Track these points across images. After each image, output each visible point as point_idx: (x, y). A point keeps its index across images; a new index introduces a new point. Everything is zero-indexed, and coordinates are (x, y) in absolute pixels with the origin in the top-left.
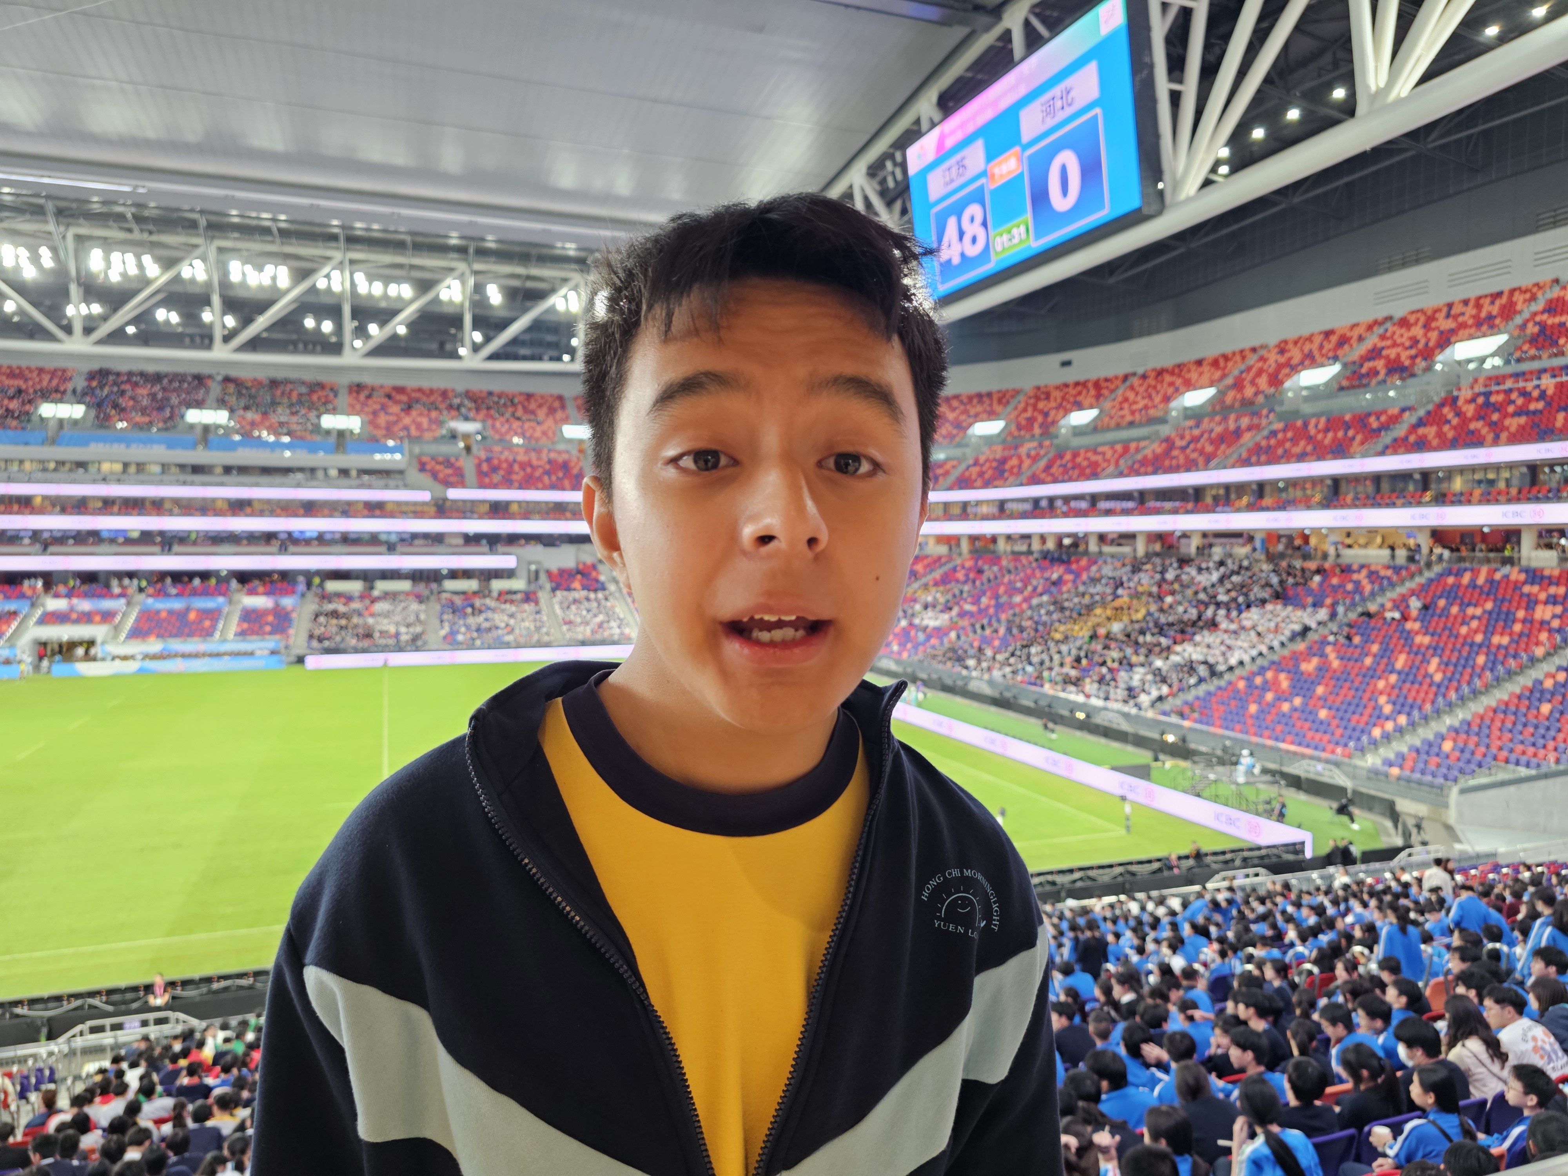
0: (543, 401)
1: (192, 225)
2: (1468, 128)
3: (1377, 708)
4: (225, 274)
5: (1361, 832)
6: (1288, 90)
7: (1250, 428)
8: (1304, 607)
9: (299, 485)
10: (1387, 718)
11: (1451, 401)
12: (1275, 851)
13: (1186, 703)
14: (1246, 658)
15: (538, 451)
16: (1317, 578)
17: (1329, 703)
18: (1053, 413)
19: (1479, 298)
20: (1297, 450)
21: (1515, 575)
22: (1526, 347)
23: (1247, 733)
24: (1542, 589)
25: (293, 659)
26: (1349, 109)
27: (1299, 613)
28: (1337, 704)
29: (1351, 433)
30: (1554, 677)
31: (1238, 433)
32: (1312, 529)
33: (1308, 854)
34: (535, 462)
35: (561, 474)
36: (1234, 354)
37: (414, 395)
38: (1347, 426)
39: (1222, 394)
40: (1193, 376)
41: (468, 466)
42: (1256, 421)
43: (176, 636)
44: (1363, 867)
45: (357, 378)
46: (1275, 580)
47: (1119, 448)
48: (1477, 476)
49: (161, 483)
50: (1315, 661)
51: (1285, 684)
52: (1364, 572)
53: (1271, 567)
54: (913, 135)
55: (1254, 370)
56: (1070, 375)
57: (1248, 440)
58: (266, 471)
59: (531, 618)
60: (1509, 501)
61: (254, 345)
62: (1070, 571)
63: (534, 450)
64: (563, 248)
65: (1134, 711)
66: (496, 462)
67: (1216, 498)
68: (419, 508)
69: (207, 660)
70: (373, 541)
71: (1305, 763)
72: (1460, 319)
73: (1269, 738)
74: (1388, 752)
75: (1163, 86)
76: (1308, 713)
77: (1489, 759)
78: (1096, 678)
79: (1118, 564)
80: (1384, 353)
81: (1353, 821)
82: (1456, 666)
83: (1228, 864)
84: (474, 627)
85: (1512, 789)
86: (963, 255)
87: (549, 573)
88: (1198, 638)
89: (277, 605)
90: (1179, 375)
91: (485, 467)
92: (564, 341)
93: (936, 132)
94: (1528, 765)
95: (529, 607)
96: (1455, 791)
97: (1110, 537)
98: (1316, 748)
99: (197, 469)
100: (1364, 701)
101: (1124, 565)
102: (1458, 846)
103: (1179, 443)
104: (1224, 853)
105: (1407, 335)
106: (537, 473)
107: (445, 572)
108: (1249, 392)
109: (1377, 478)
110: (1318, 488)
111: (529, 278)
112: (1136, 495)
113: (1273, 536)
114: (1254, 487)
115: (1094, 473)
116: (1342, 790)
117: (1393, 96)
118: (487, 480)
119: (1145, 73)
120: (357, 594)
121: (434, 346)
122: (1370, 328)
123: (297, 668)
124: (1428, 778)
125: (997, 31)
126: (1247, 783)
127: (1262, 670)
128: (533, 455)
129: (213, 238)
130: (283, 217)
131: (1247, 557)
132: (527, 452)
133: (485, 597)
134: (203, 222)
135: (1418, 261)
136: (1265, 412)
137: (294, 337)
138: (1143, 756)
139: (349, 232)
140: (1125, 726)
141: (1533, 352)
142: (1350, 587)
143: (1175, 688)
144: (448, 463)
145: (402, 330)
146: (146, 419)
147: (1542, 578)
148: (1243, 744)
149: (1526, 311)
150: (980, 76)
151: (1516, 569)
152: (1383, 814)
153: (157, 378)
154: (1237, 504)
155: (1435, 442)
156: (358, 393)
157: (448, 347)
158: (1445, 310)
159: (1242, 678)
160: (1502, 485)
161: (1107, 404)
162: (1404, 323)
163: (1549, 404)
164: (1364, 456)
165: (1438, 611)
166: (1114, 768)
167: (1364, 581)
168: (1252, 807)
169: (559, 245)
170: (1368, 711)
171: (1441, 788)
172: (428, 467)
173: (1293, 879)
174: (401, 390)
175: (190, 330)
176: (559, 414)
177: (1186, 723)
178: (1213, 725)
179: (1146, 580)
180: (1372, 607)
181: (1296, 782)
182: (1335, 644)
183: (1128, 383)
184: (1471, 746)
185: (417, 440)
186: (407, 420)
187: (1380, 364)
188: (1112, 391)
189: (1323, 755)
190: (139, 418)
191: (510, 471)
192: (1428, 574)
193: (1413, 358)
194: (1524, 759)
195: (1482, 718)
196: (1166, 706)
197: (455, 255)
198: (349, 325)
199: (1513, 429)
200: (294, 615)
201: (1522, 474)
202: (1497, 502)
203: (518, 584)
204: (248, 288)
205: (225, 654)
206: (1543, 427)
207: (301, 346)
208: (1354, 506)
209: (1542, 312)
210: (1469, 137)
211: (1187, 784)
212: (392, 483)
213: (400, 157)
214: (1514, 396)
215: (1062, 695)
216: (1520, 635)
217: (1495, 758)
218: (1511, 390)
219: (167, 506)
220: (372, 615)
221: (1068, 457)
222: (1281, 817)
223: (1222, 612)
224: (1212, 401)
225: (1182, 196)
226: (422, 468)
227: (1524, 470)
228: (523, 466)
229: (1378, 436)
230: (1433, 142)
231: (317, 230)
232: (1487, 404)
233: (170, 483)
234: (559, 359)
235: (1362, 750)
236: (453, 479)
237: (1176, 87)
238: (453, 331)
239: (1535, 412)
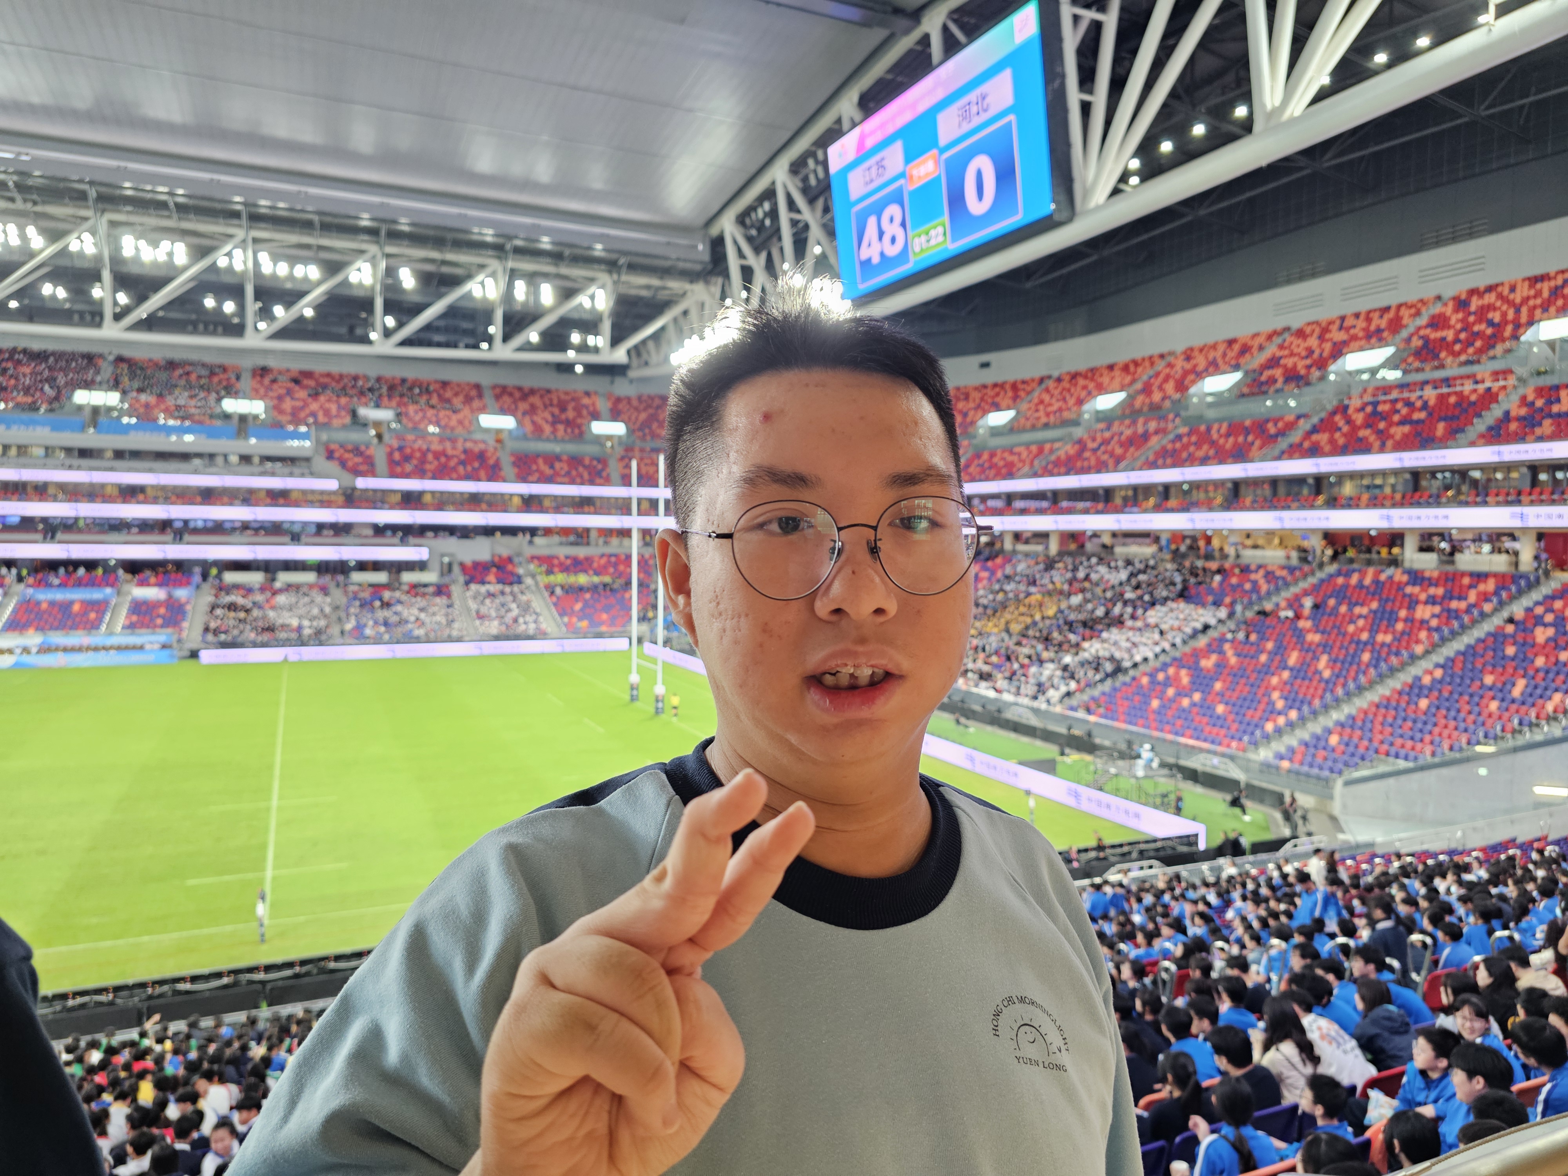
0: (459, 390)
1: (82, 196)
2: (1360, 149)
3: (1271, 703)
4: (118, 248)
5: (1251, 823)
6: (1194, 106)
7: (1157, 432)
8: (1204, 605)
9: (196, 472)
10: (1279, 713)
11: (1342, 409)
12: (1170, 843)
13: (1093, 698)
14: (1150, 655)
15: (453, 441)
16: (1218, 578)
17: (1226, 698)
18: (971, 413)
19: (1369, 312)
20: (1200, 454)
21: (1399, 576)
22: (1410, 359)
23: (1149, 727)
24: (1424, 590)
25: (188, 653)
26: (1247, 127)
27: (1201, 611)
28: (1233, 700)
29: (1250, 438)
30: (1431, 673)
31: (1146, 437)
32: (1214, 530)
33: (1202, 846)
34: (450, 452)
35: (476, 465)
36: (1143, 360)
37: (322, 380)
38: (1247, 431)
39: (1131, 398)
40: (1105, 380)
41: (380, 456)
42: (1162, 425)
43: (57, 629)
44: (1251, 858)
45: (261, 362)
46: (1178, 579)
47: (1034, 448)
48: (1366, 482)
49: (44, 466)
50: (1214, 658)
51: (1185, 680)
52: (1261, 572)
53: (1175, 566)
54: (834, 134)
55: (1162, 376)
56: (989, 377)
57: (1155, 442)
58: (162, 455)
59: (443, 611)
60: (1394, 505)
61: (150, 324)
62: (985, 569)
63: (450, 440)
64: (480, 234)
65: (1044, 706)
66: (408, 451)
67: (1125, 499)
68: (325, 498)
69: (91, 654)
70: (275, 530)
71: (1202, 757)
72: (1352, 331)
73: (1170, 732)
74: (1279, 746)
75: (1074, 96)
76: (1206, 707)
77: (1371, 752)
78: (1007, 674)
79: (1031, 562)
80: (1282, 362)
81: (1244, 812)
82: (1343, 663)
83: (1125, 857)
84: (381, 620)
85: (1391, 781)
86: (882, 254)
87: (462, 566)
88: (1105, 635)
89: (170, 596)
90: (1092, 379)
91: (397, 456)
92: (481, 329)
93: (857, 131)
94: (1406, 758)
95: (441, 601)
96: (1339, 783)
97: (1025, 536)
98: (1213, 742)
99: (85, 453)
100: (1259, 696)
101: (1037, 563)
102: (1341, 836)
103: (1091, 445)
104: (1121, 846)
105: (1304, 345)
106: (452, 463)
107: (352, 564)
108: (1157, 396)
109: (1274, 482)
110: (1220, 491)
111: (444, 263)
112: (1049, 495)
113: (1178, 536)
114: (1160, 489)
115: (1009, 473)
116: (1235, 783)
117: (1287, 115)
118: (399, 469)
119: (1057, 84)
120: (257, 586)
121: (343, 330)
122: (1270, 337)
123: (191, 662)
124: (1315, 771)
125: (916, 35)
126: (1146, 777)
127: (1165, 667)
128: (448, 445)
129: (103, 211)
130: (180, 191)
131: (1154, 557)
132: (442, 441)
133: (394, 590)
134: (92, 193)
135: (1314, 274)
136: (1171, 416)
137: (194, 317)
138: (1049, 751)
139: (253, 210)
140: (1034, 721)
141: (1417, 364)
142: (1248, 586)
143: (1082, 684)
144: (357, 451)
145: (309, 313)
146: (29, 400)
147: (1423, 579)
148: (1145, 738)
149: (1412, 324)
150: (899, 79)
151: (1399, 571)
152: (1273, 806)
153: (40, 357)
154: (1145, 505)
155: (1327, 448)
156: (262, 376)
157: (359, 331)
158: (1338, 323)
159: (1145, 674)
160: (1388, 490)
161: (1024, 406)
162: (1301, 334)
163: (1430, 414)
164: (1263, 460)
165: (1328, 610)
166: (1021, 763)
167: (1262, 582)
168: (1151, 800)
169: (476, 230)
170: (1262, 706)
171: (1327, 780)
172: (337, 455)
173: (1184, 870)
174: (308, 375)
175: (79, 307)
176: (476, 403)
177: (1092, 718)
178: (1117, 720)
179: (1059, 577)
180: (1268, 606)
181: (1193, 776)
182: (1233, 641)
183: (1043, 386)
184: (1355, 740)
185: (326, 426)
186: (314, 406)
187: (1278, 373)
188: (1028, 393)
189: (1219, 749)
190: (21, 398)
191: (423, 460)
192: (1320, 575)
193: (1308, 367)
194: (1402, 752)
195: (1366, 713)
196: (1074, 702)
197: (366, 237)
198: (252, 306)
199: (1398, 437)
200: (189, 608)
201: (1406, 481)
202: (1383, 506)
203: (430, 577)
204: (142, 264)
205: (111, 648)
206: (1424, 435)
207: (201, 327)
208: (1252, 508)
209: (1426, 327)
210: (1362, 158)
211: (1090, 778)
212: (296, 471)
213: (308, 135)
214: (1399, 406)
215: (975, 690)
216: (1403, 633)
217: (1377, 752)
218: (1396, 401)
219: (51, 491)
220: (273, 608)
221: (985, 456)
222: (1178, 811)
223: (1129, 610)
224: (1122, 404)
225: (1092, 204)
226: (330, 455)
227: (1408, 476)
228: (437, 455)
229: (1275, 441)
230: (1328, 162)
231: (218, 206)
232: (1375, 413)
233: (56, 467)
234: (476, 347)
235: (1255, 744)
236: (363, 468)
237: (1086, 97)
238: (364, 315)
239: (1418, 422)
